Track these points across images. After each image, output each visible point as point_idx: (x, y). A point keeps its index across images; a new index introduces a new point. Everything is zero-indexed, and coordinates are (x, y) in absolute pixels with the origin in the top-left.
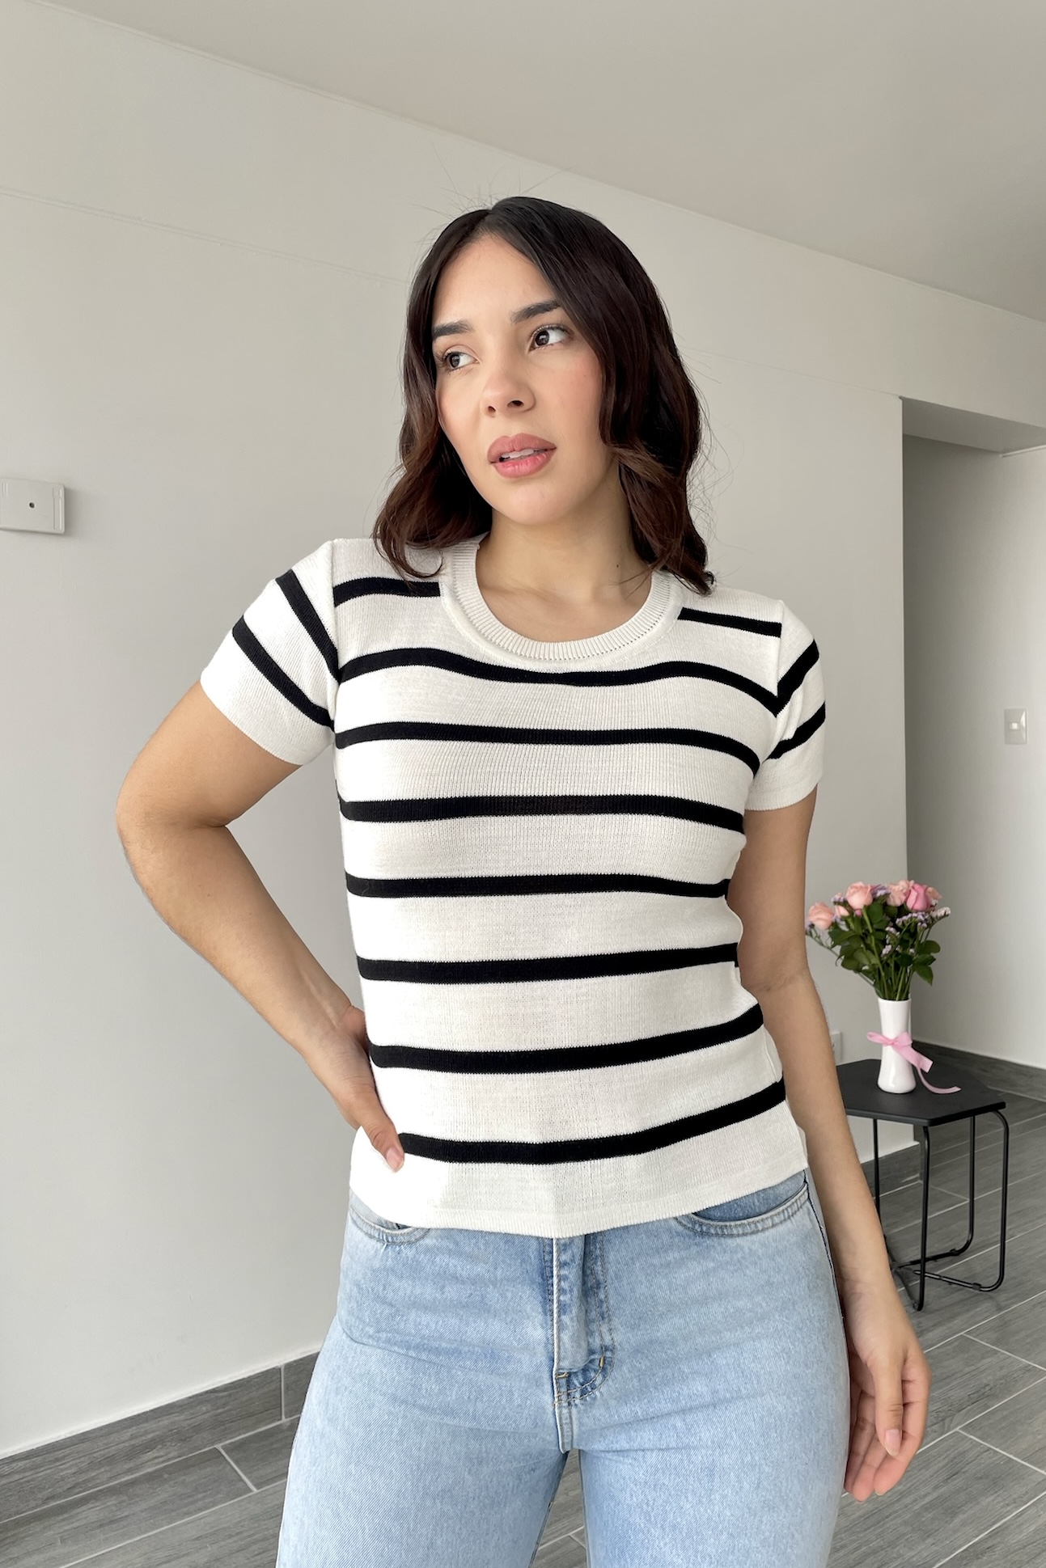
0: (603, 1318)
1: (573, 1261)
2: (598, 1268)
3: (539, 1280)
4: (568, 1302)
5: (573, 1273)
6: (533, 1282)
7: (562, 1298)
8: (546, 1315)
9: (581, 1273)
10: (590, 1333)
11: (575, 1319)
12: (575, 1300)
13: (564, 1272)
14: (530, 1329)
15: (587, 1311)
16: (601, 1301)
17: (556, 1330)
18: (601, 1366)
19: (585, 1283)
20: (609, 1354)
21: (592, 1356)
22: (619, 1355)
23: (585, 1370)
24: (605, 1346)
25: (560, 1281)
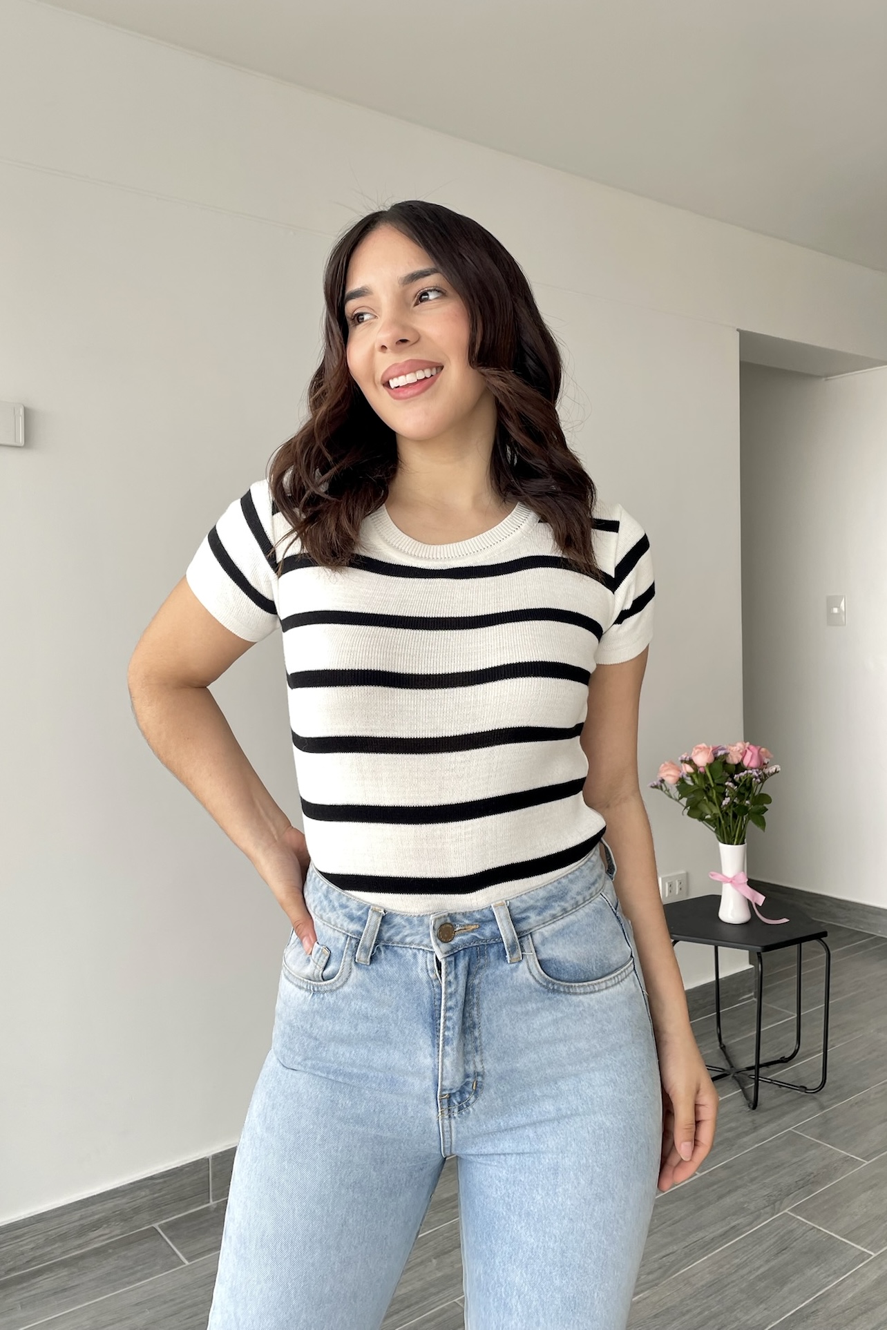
0: (477, 1051)
1: (457, 1006)
2: (475, 1012)
3: (430, 1020)
4: (451, 1036)
5: (455, 1016)
6: (425, 1022)
7: (446, 1033)
8: (434, 1047)
9: (462, 1016)
10: (466, 1062)
11: (455, 1049)
12: (456, 1035)
13: (450, 1014)
14: (421, 1058)
15: (464, 1045)
16: (476, 1038)
17: (440, 1057)
18: (474, 1088)
19: (464, 1023)
20: (480, 1079)
21: (467, 1080)
22: (488, 1080)
23: (462, 1091)
24: (478, 1073)
25: (446, 1021)
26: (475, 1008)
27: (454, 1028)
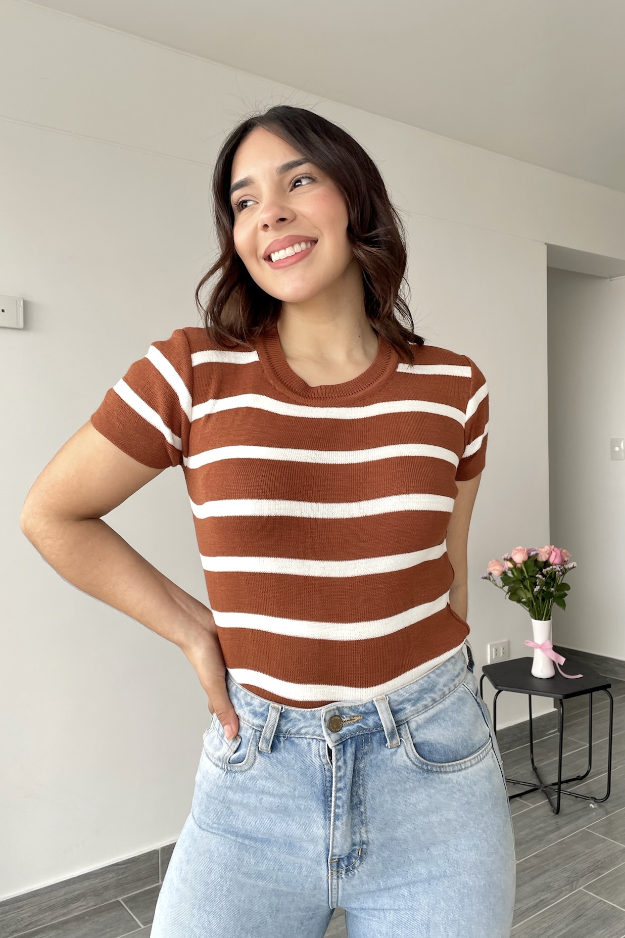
0: (362, 824)
1: (345, 787)
2: (361, 792)
3: (323, 798)
4: (340, 813)
5: (344, 796)
6: (318, 799)
7: (336, 810)
8: (326, 820)
9: (350, 795)
10: (354, 833)
11: (344, 824)
12: (345, 812)
13: (339, 794)
14: (315, 829)
15: (352, 819)
16: (362, 812)
17: (331, 830)
18: (360, 854)
19: (352, 801)
20: (365, 847)
21: (354, 847)
22: (371, 847)
23: (349, 857)
24: (363, 841)
25: (336, 800)
26: (361, 789)
27: (343, 806)
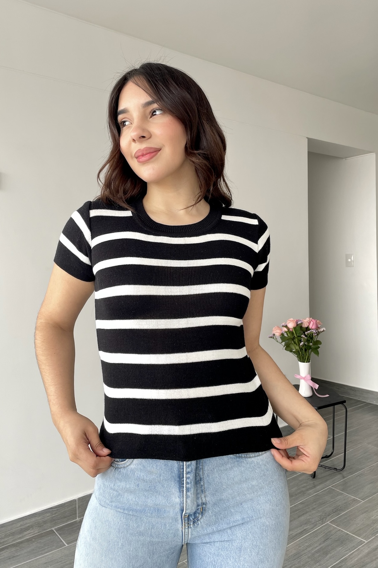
0: (202, 492)
1: (192, 471)
2: (201, 473)
3: (178, 479)
4: (190, 487)
5: (191, 476)
6: (175, 480)
7: (187, 486)
8: (180, 492)
9: (195, 476)
10: (198, 498)
11: (192, 493)
12: (192, 486)
13: (188, 476)
15: (197, 490)
16: (202, 485)
17: (185, 498)
18: (201, 511)
19: (196, 479)
20: (204, 506)
21: (198, 507)
22: (208, 506)
23: (195, 513)
24: (203, 503)
25: (186, 479)
26: (201, 471)
27: (191, 483)
